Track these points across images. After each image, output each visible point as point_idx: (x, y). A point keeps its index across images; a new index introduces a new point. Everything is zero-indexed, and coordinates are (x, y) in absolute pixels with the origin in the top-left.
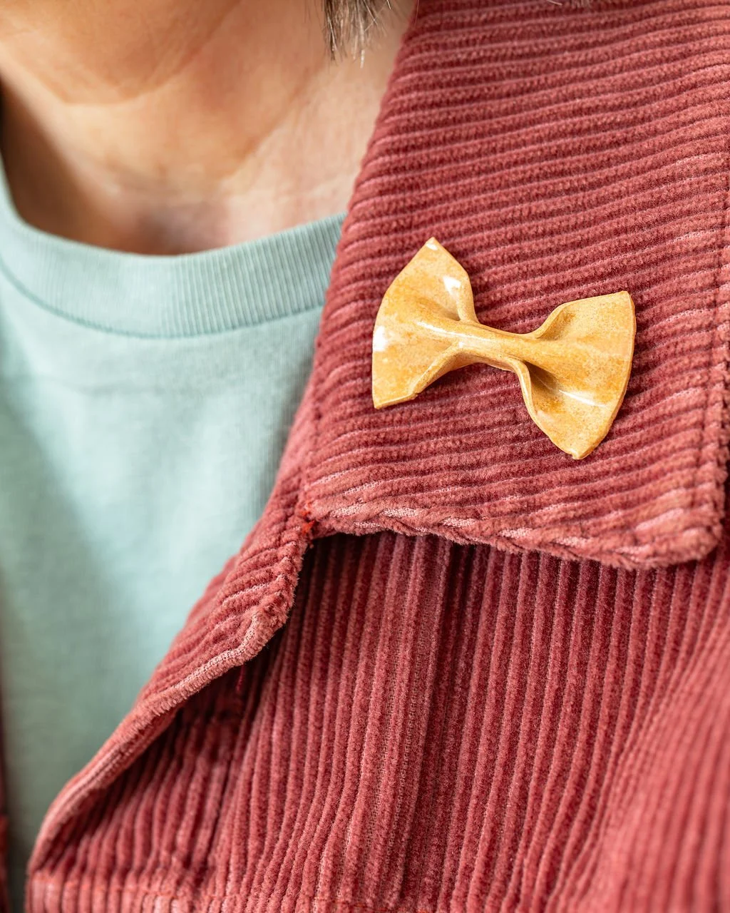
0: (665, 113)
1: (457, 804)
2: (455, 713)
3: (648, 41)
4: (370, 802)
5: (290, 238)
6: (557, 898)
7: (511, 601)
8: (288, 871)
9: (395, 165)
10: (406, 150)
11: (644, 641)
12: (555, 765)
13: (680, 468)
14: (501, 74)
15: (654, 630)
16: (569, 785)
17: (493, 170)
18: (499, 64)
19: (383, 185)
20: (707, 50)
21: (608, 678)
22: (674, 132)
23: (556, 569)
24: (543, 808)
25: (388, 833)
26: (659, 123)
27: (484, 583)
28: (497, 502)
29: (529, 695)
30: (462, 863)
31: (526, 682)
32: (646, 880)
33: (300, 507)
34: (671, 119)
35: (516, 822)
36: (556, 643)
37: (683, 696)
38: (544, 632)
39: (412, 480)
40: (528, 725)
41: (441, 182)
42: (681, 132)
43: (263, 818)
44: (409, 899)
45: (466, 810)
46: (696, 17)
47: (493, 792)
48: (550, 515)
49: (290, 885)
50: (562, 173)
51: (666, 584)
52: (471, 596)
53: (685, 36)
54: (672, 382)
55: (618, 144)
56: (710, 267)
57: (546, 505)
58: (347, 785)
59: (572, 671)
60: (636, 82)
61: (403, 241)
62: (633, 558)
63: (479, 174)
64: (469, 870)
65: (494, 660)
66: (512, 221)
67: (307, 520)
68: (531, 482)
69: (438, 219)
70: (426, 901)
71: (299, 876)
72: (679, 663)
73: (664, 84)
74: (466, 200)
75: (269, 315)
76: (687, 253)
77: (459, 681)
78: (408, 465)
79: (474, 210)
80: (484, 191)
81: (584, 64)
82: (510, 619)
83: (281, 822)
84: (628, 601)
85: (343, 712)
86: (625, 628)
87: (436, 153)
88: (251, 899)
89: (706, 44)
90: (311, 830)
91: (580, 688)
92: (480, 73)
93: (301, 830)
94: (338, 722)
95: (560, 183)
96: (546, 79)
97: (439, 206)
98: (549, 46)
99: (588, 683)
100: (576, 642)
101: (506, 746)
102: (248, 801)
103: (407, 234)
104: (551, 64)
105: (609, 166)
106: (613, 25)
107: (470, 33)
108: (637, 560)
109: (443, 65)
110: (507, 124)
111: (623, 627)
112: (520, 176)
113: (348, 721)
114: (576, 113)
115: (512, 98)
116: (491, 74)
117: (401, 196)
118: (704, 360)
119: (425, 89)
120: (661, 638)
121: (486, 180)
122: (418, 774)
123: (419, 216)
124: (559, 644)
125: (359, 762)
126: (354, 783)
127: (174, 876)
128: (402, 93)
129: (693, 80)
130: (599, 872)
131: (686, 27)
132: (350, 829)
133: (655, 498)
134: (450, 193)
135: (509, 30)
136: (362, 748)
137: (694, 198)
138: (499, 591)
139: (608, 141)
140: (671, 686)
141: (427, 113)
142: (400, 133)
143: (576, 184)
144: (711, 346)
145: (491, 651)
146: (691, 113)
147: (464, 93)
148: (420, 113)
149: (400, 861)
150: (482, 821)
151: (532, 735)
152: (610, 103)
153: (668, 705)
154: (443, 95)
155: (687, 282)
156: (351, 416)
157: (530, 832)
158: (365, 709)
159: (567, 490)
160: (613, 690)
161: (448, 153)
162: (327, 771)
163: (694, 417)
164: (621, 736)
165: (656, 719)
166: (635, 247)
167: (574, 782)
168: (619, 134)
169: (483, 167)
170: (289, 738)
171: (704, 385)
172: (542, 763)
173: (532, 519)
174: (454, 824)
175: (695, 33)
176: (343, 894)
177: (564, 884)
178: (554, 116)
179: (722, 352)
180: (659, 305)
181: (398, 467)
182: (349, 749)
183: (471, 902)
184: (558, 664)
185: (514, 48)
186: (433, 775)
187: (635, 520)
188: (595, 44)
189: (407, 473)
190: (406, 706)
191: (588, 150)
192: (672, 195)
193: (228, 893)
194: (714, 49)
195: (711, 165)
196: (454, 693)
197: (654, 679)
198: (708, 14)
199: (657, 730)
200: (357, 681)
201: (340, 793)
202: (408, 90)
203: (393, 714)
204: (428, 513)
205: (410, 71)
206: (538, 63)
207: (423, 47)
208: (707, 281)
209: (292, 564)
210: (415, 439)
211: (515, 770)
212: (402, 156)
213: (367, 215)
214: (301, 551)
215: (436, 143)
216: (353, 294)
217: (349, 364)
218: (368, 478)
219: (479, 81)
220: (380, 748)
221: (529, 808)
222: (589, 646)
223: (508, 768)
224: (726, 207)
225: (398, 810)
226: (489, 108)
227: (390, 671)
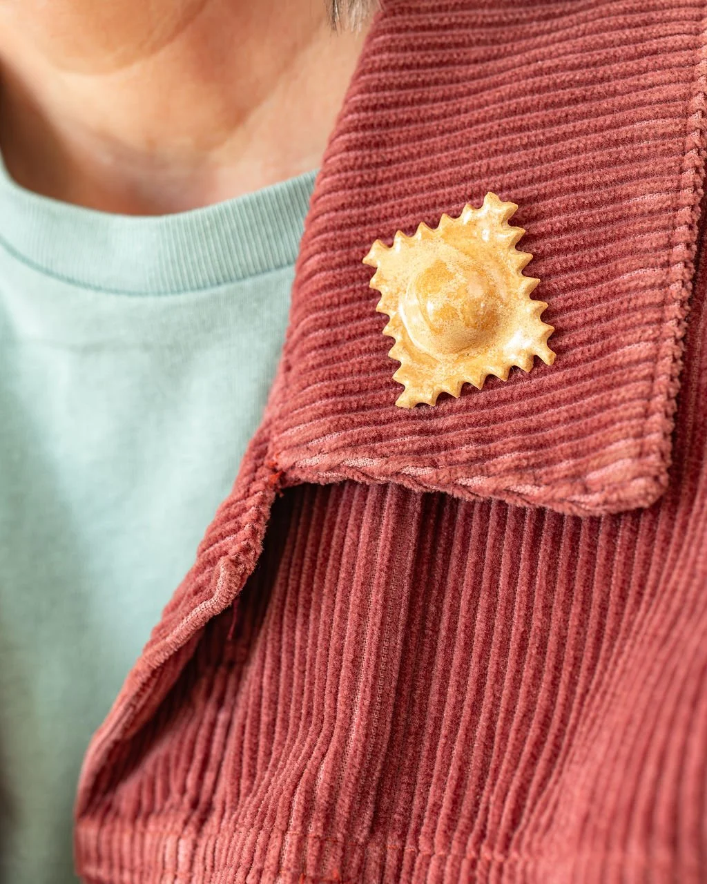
0: (625, 75)
1: (427, 744)
2: (426, 656)
3: (612, 8)
4: (344, 741)
5: (270, 195)
6: (522, 834)
7: (480, 547)
8: (266, 806)
9: (363, 123)
10: (374, 108)
11: (608, 585)
12: (520, 705)
13: (630, 419)
14: (470, 41)
15: (619, 574)
16: (535, 724)
17: (456, 129)
18: (469, 31)
19: (350, 141)
20: (669, 20)
21: (573, 622)
22: (634, 94)
23: (523, 516)
24: (509, 748)
25: (359, 772)
26: (619, 85)
27: (454, 529)
28: (454, 451)
29: (496, 638)
30: (431, 800)
31: (493, 626)
32: (607, 813)
33: (269, 458)
34: (631, 81)
35: (483, 761)
36: (521, 587)
37: (647, 639)
38: (510, 576)
39: (371, 430)
40: (495, 667)
41: (406, 141)
42: (641, 95)
43: (253, 758)
44: (379, 834)
45: (435, 749)
47: (461, 732)
48: (503, 463)
49: (267, 820)
51: (631, 530)
52: (442, 542)
54: (625, 336)
56: (665, 228)
57: (500, 454)
58: (326, 726)
59: (538, 615)
60: (597, 43)
61: (366, 195)
62: (583, 506)
63: (442, 133)
64: (437, 806)
65: (463, 604)
66: (472, 177)
67: (275, 471)
68: (487, 431)
69: (402, 176)
70: (395, 836)
71: (274, 811)
72: (643, 606)
74: (429, 158)
75: (253, 271)
76: (643, 214)
77: (429, 625)
78: (369, 415)
79: (436, 168)
80: (447, 149)
81: (549, 32)
82: (479, 564)
83: (268, 762)
84: (593, 546)
86: (590, 572)
87: (403, 113)
88: (235, 835)
89: (668, 14)
91: (544, 632)
92: (450, 39)
93: (282, 769)
94: (317, 665)
95: (517, 139)
96: (512, 46)
97: (403, 164)
98: (517, 16)
99: (553, 625)
100: (541, 586)
101: (474, 687)
103: (371, 189)
104: (518, 33)
105: (567, 122)
108: (588, 508)
109: (416, 29)
111: (588, 571)
113: (326, 664)
114: (537, 73)
115: (479, 64)
116: (461, 40)
117: (367, 152)
118: (656, 316)
119: (397, 51)
120: (625, 582)
121: (449, 139)
122: (391, 715)
123: (384, 173)
124: (525, 588)
125: (335, 704)
126: (331, 724)
127: (183, 816)
128: (374, 53)
129: (655, 47)
132: (323, 767)
133: (604, 448)
134: (415, 151)
136: (337, 691)
137: (651, 161)
138: (469, 538)
139: (566, 98)
140: (635, 628)
141: (397, 74)
142: (370, 92)
143: (533, 139)
144: (663, 303)
145: (460, 595)
146: (651, 78)
147: (434, 57)
148: (391, 74)
149: (370, 798)
150: (450, 759)
151: (499, 676)
153: (632, 647)
154: (414, 58)
155: (642, 241)
156: (313, 367)
157: (496, 770)
158: (340, 652)
159: (520, 439)
160: (578, 633)
161: (416, 113)
162: (309, 714)
163: (644, 369)
164: (586, 678)
165: (620, 662)
166: (591, 205)
167: (539, 722)
168: (578, 91)
169: (447, 127)
170: (278, 681)
171: (655, 340)
172: (508, 704)
173: (487, 468)
174: (423, 762)
176: (315, 828)
177: (528, 820)
178: (516, 78)
179: (674, 310)
180: (614, 263)
181: (356, 417)
182: (327, 691)
183: (438, 837)
184: (524, 608)
185: (484, 16)
186: (404, 716)
187: (585, 470)
188: (562, 14)
189: (367, 423)
190: (378, 648)
191: (546, 106)
192: (630, 156)
195: (670, 129)
196: (425, 636)
197: (618, 623)
199: (623, 672)
200: (333, 625)
201: (318, 734)
202: (379, 51)
203: (366, 656)
204: (387, 462)
205: (383, 32)
206: (507, 32)
207: (397, 11)
208: (662, 242)
209: (260, 513)
210: (374, 389)
211: (482, 710)
212: (370, 114)
213: (334, 170)
214: (269, 500)
215: (405, 104)
216: (316, 246)
217: (312, 316)
218: (329, 429)
219: (449, 46)
220: (353, 689)
221: (495, 747)
222: (553, 589)
223: (475, 709)
224: (681, 171)
225: (370, 749)
226: (457, 73)
227: (362, 615)
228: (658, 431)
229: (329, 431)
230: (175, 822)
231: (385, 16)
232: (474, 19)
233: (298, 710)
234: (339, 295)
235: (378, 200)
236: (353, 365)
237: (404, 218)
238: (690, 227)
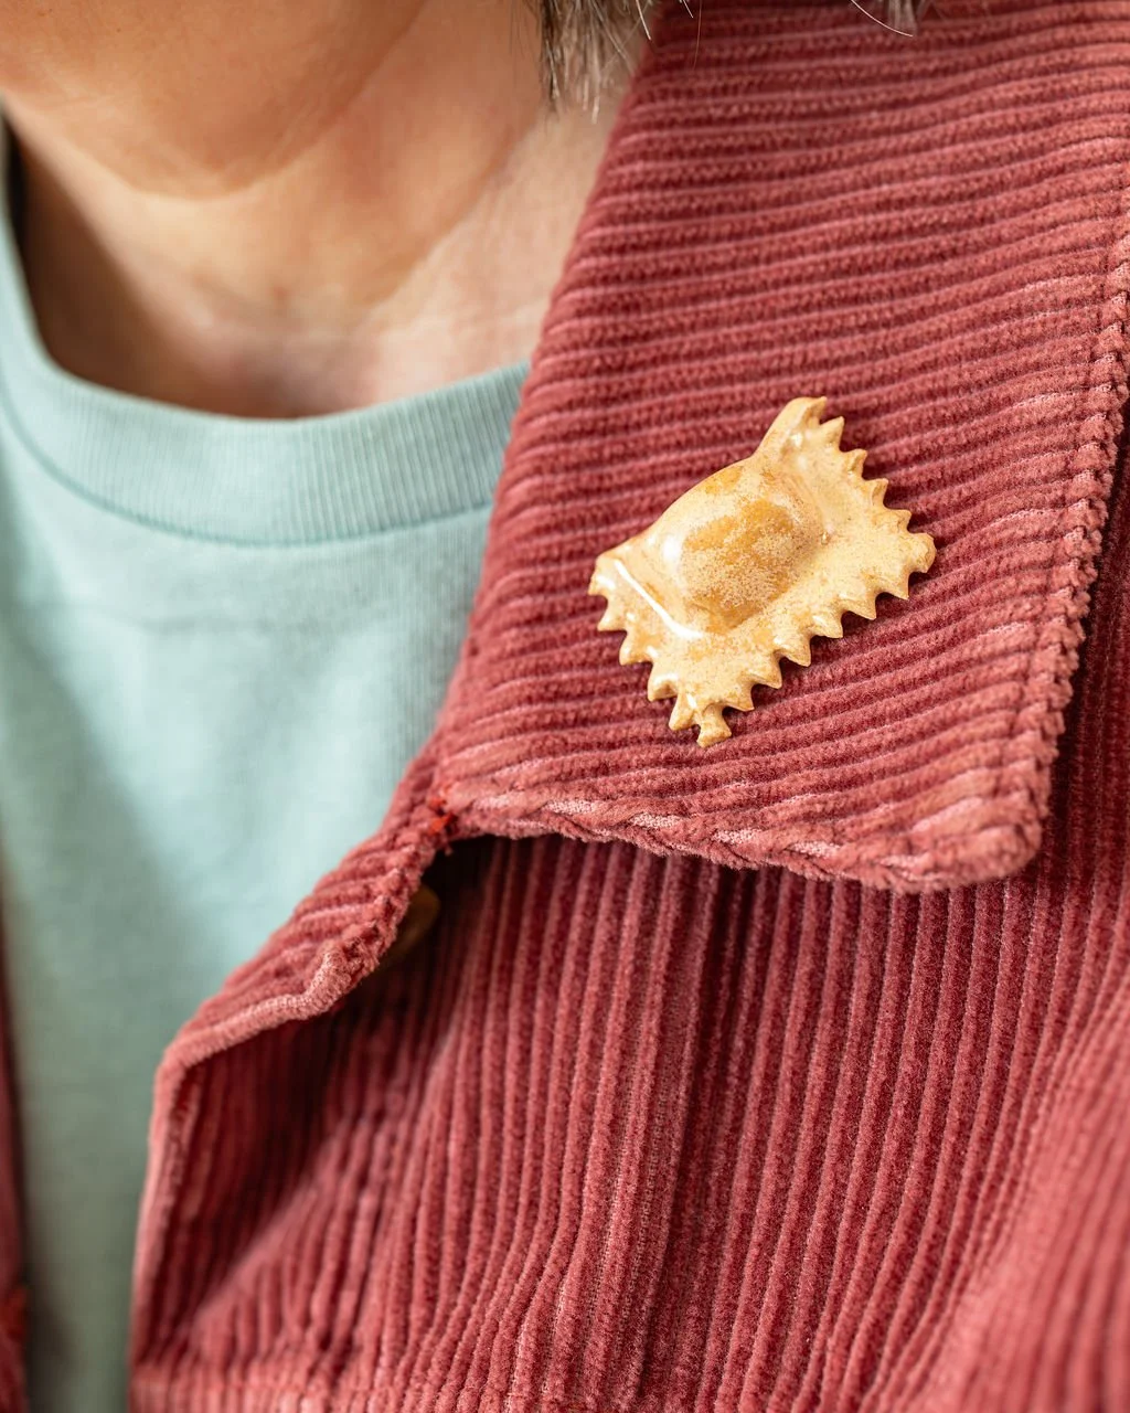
0: (1016, 211)
1: (728, 1256)
2: (728, 1117)
3: (996, 97)
4: (595, 1249)
6: (876, 1398)
7: (818, 949)
8: (469, 1352)
9: (605, 272)
10: (622, 250)
11: (1015, 1010)
12: (877, 1197)
13: (984, 739)
14: (773, 143)
15: (1031, 993)
16: (898, 1227)
17: (753, 290)
18: (770, 126)
19: (582, 301)
20: (1084, 115)
21: (961, 1066)
22: (1025, 242)
24: (859, 1263)
25: (620, 1298)
26: (1005, 227)
27: (774, 920)
28: (715, 792)
29: (842, 1091)
30: (734, 1345)
31: (838, 1072)
33: (433, 792)
34: (1022, 220)
35: (816, 1284)
36: (886, 1014)
37: (1070, 1095)
38: (869, 997)
39: (592, 758)
40: (839, 1136)
41: (673, 303)
42: (1036, 242)
43: (433, 1272)
44: (652, 1398)
45: (742, 1264)
46: (1072, 61)
47: (783, 1237)
48: (788, 809)
49: (471, 1374)
50: (856, 300)
52: (753, 938)
53: (1053, 91)
54: (988, 613)
55: (942, 257)
56: (1062, 447)
57: (785, 796)
58: (563, 1225)
59: (908, 1056)
60: (975, 161)
61: (609, 388)
62: (905, 874)
63: (730, 294)
64: (743, 1355)
65: (790, 1039)
66: (778, 372)
67: (440, 813)
68: (768, 763)
69: (665, 359)
70: (677, 1402)
71: (485, 1361)
72: (1066, 1042)
73: (1016, 166)
74: (709, 334)
75: (437, 509)
76: (1029, 426)
77: (734, 1069)
78: (591, 733)
79: (721, 351)
80: (738, 321)
81: (899, 130)
83: (461, 1279)
85: (556, 1113)
87: (669, 259)
88: (410, 1395)
89: (1084, 105)
90: (506, 1291)
91: (918, 1079)
92: (742, 140)
93: (491, 1292)
94: (548, 1128)
95: (852, 315)
96: (840, 153)
97: (667, 340)
98: (847, 102)
100: (915, 1011)
101: (805, 1168)
102: (410, 1247)
103: (616, 378)
104: (849, 130)
105: (928, 290)
106: (946, 72)
107: (730, 75)
108: (912, 877)
109: (687, 123)
110: (778, 221)
111: (985, 989)
112: (793, 302)
113: (563, 1127)
114: (881, 206)
115: (787, 181)
116: (758, 141)
117: (609, 320)
118: (1038, 582)
119: (657, 159)
121: (742, 305)
122: (669, 1209)
123: (636, 353)
124: (891, 1016)
125: (580, 1190)
126: (573, 1222)
127: (306, 1362)
129: (1060, 161)
130: (942, 1360)
131: (1055, 77)
132: (564, 1291)
133: (943, 782)
134: (687, 321)
135: (789, 74)
136: (584, 1170)
137: (1048, 344)
138: (799, 933)
139: (927, 252)
140: (1052, 1078)
142: (614, 224)
143: (876, 317)
144: (1051, 563)
145: (785, 1023)
146: (1053, 213)
147: (715, 169)
148: (647, 195)
149: (637, 1341)
150: (765, 1281)
151: (845, 1149)
152: (933, 194)
153: (1049, 1109)
154: (684, 170)
155: (1024, 468)
156: (512, 654)
157: (838, 1299)
158: (588, 1109)
159: (815, 775)
160: (967, 1084)
161: (688, 260)
162: (533, 1204)
163: (1014, 664)
167: (905, 1224)
168: (945, 241)
169: (739, 284)
171: (1035, 619)
172: (858, 1194)
173: (763, 816)
174: (722, 1285)
175: (1068, 86)
176: (551, 1388)
177: (887, 1378)
178: (847, 211)
179: (1067, 573)
180: (982, 503)
181: (572, 736)
182: (566, 1171)
183: (744, 1403)
184: (887, 1044)
185: (795, 103)
186: (691, 1211)
188: (919, 100)
189: (588, 747)
190: (651, 1104)
191: (897, 264)
192: (1015, 339)
193: (376, 1385)
194: (1095, 113)
195: (1076, 294)
196: (726, 1086)
197: (1028, 1067)
198: (1090, 58)
200: (577, 1067)
201: (552, 1236)
202: (629, 159)
203: (631, 1117)
204: (611, 807)
205: (635, 129)
206: (831, 128)
207: (657, 94)
208: (1054, 468)
209: (403, 880)
210: (604, 693)
211: (817, 1204)
212: (615, 259)
213: (558, 346)
214: (423, 861)
215: (670, 244)
216: (527, 467)
217: (516, 574)
218: (529, 752)
219: (739, 150)
220: (610, 1168)
221: (836, 1262)
222: (933, 1017)
223: (806, 1205)
224: (1093, 358)
225: (637, 1263)
226: (752, 195)
227: (627, 1052)
228: (1026, 757)
229: (529, 756)
230: (294, 1370)
231: (640, 102)
232: (779, 108)
233: (514, 1197)
234: (561, 545)
235: (626, 397)
236: (575, 653)
237: (666, 428)
238: (1103, 446)
